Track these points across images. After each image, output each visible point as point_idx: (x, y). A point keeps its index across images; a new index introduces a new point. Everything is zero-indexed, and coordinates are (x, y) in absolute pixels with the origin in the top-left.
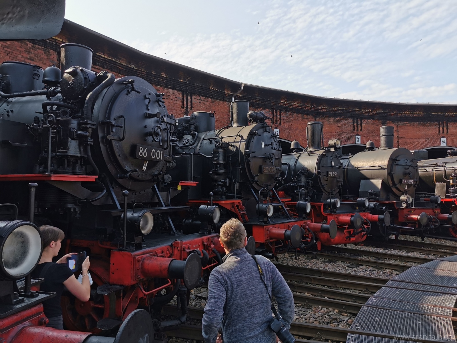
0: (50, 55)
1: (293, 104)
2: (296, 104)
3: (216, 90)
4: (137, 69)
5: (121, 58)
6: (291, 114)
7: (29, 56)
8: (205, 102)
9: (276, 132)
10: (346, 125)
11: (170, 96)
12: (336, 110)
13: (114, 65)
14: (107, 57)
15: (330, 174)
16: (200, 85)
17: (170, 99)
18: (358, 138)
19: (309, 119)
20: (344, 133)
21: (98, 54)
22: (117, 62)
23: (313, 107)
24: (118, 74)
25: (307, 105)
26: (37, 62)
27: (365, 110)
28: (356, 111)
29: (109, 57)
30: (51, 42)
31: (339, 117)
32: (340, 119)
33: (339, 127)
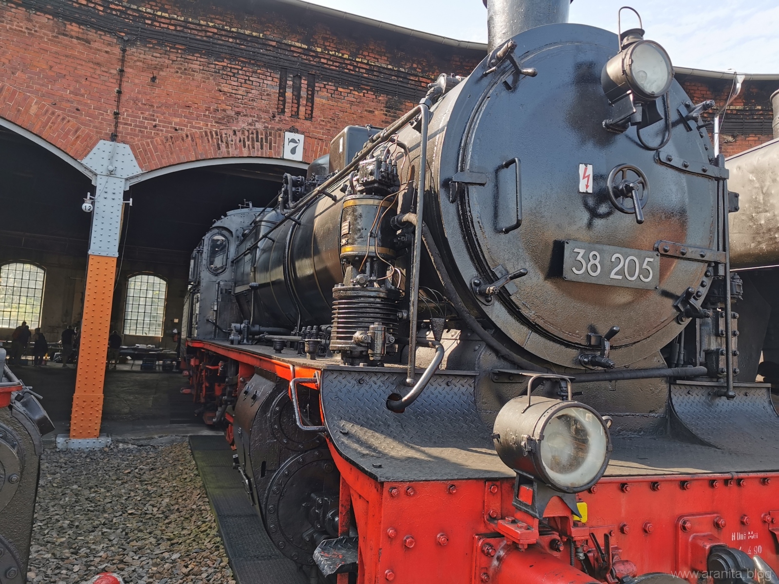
10: (253, 91)
12: (215, 31)
18: (293, 141)
20: (241, 118)
27: (329, 51)
28: (292, 49)
31: (227, 59)
32: (231, 68)
33: (225, 93)
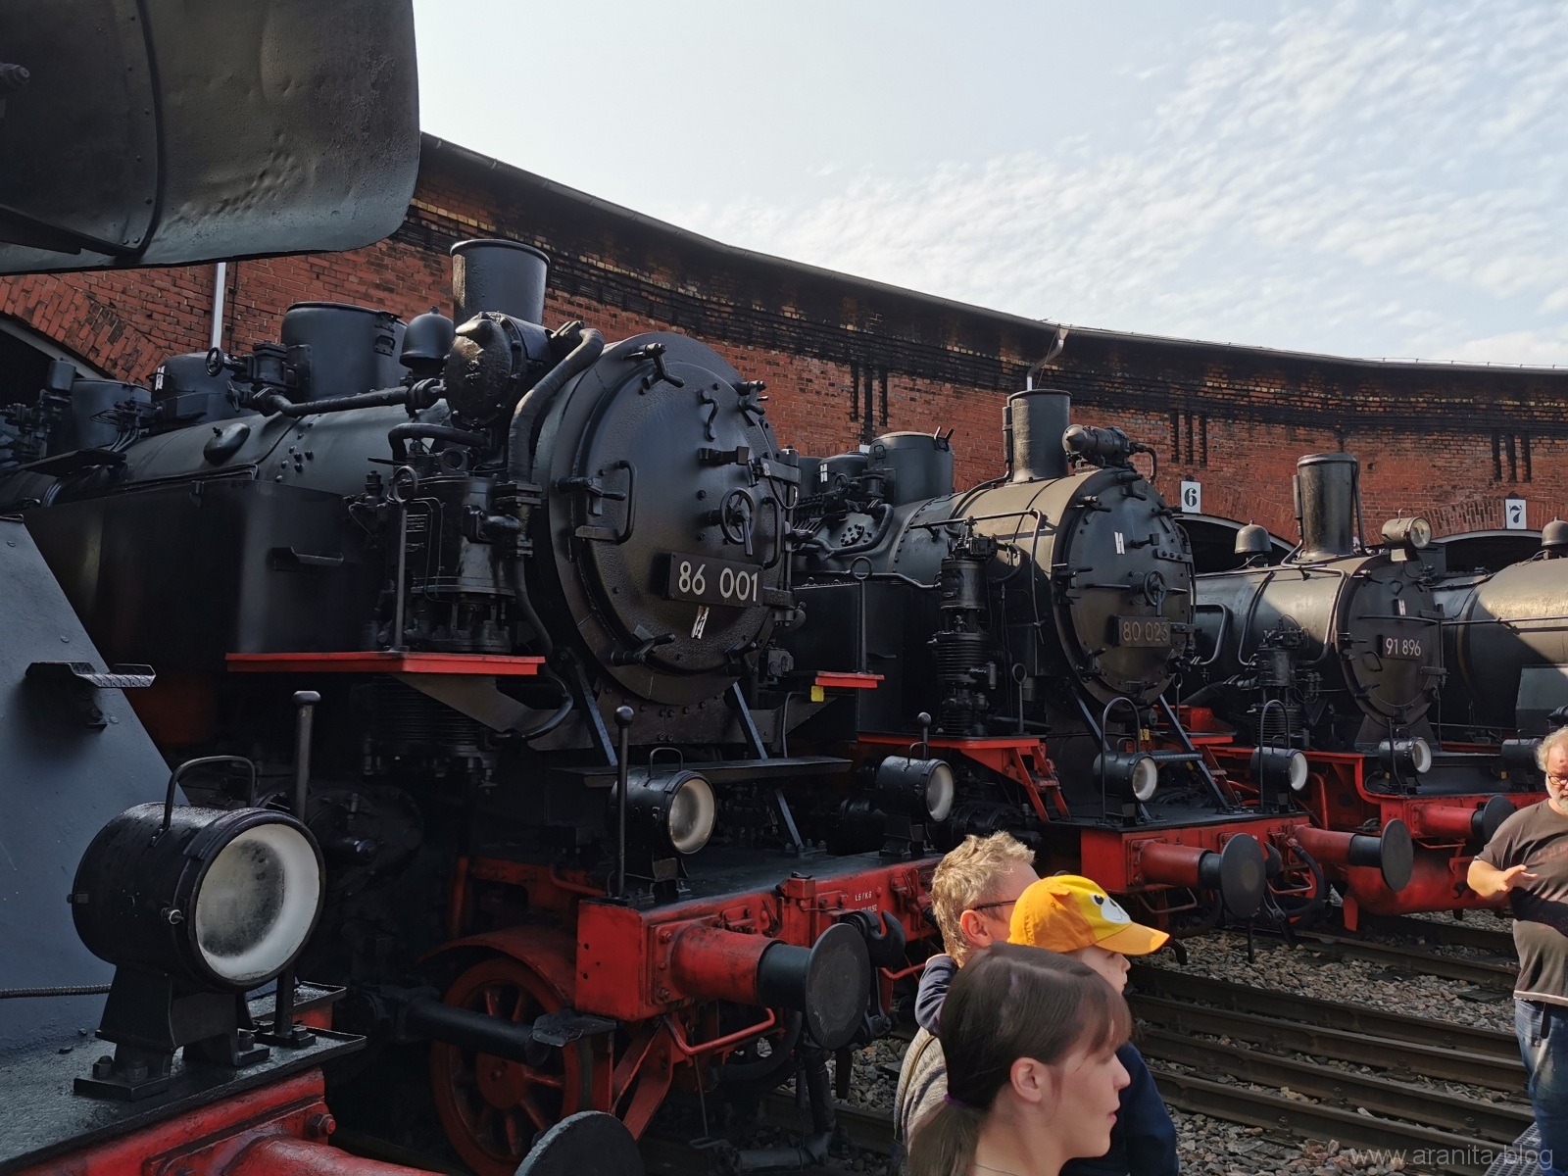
0: (442, 271)
1: (1254, 391)
2: (1265, 390)
3: (971, 352)
4: (704, 298)
5: (654, 265)
6: (1246, 427)
7: (380, 279)
8: (931, 397)
9: (1188, 491)
10: (1466, 461)
11: (811, 381)
12: (1425, 405)
13: (634, 291)
14: (611, 268)
15: (1390, 648)
16: (914, 341)
17: (811, 392)
18: (1515, 508)
19: (1317, 444)
20: (1458, 492)
21: (584, 259)
22: (643, 279)
23: (1330, 399)
24: (645, 318)
25: (1307, 392)
26: (402, 295)
27: (1543, 403)
28: (1503, 408)
29: (618, 267)
30: (444, 231)
31: (1437, 431)
32: (1442, 440)
33: (1439, 469)
